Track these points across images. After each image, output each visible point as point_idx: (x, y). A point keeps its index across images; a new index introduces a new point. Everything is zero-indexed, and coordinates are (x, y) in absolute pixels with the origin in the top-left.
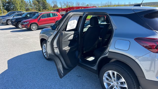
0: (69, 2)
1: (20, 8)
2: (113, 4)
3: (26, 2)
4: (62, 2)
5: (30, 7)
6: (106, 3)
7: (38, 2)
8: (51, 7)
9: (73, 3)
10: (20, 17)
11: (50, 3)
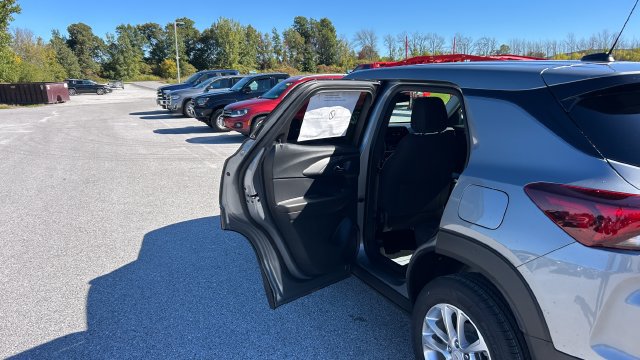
0: (423, 37)
1: (238, 58)
2: (630, 43)
3: (263, 37)
4: (394, 36)
5: (275, 56)
6: (593, 40)
7: (306, 37)
8: (352, 55)
9: (442, 41)
10: (226, 90)
11: (350, 41)
